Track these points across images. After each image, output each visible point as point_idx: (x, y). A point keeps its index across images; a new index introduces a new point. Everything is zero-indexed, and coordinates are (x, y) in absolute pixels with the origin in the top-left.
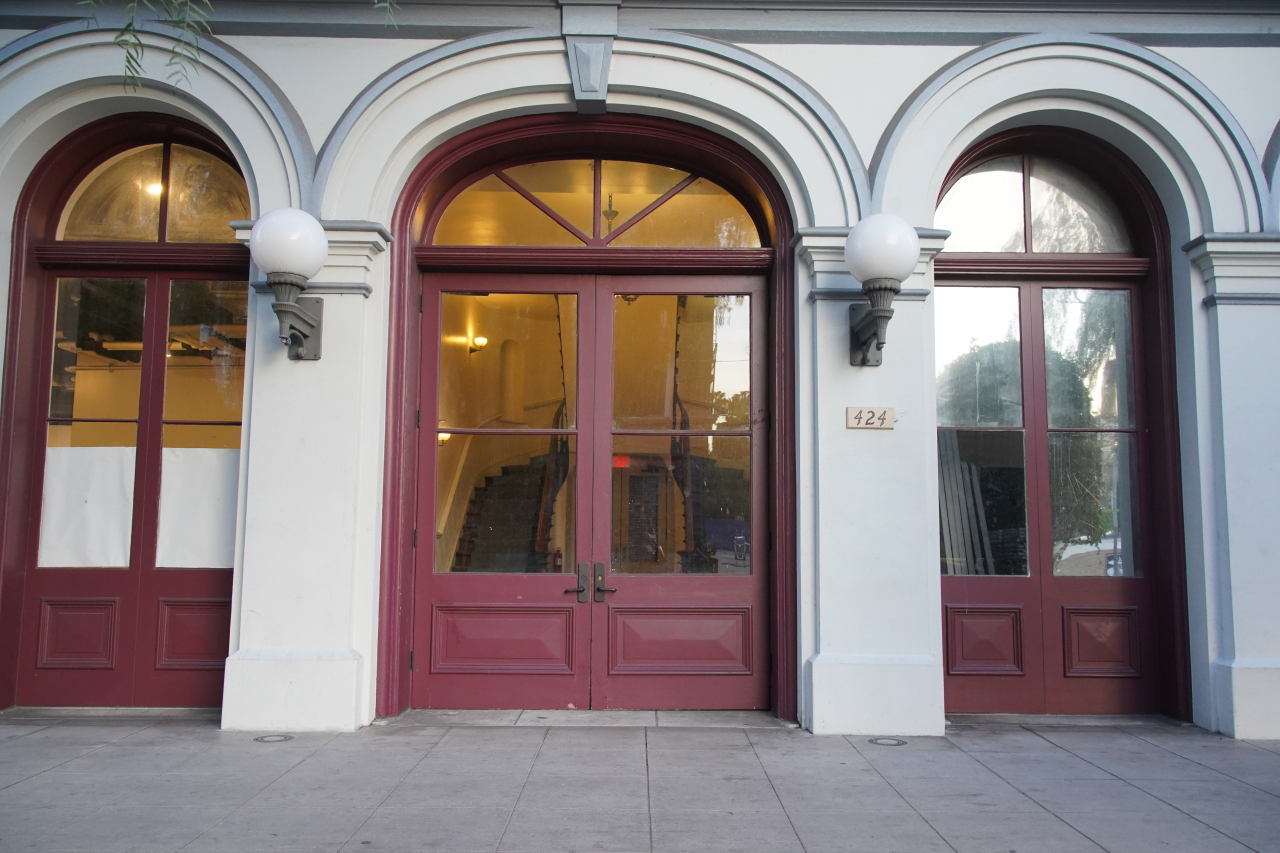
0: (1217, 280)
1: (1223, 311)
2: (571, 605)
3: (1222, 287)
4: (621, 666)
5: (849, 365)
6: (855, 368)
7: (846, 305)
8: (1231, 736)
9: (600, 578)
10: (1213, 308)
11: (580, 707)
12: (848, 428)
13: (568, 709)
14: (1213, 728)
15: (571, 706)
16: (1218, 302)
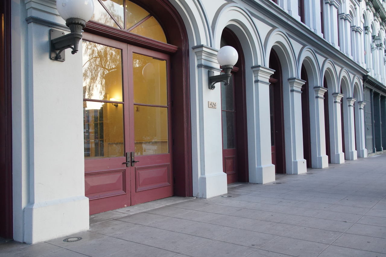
0: (258, 76)
1: (259, 84)
2: (125, 169)
3: (259, 78)
4: (139, 189)
5: (208, 89)
6: (209, 90)
7: (207, 70)
8: (262, 184)
9: (133, 157)
10: (257, 83)
11: (128, 206)
12: (209, 107)
13: (125, 207)
14: (256, 183)
15: (125, 206)
16: (259, 82)
